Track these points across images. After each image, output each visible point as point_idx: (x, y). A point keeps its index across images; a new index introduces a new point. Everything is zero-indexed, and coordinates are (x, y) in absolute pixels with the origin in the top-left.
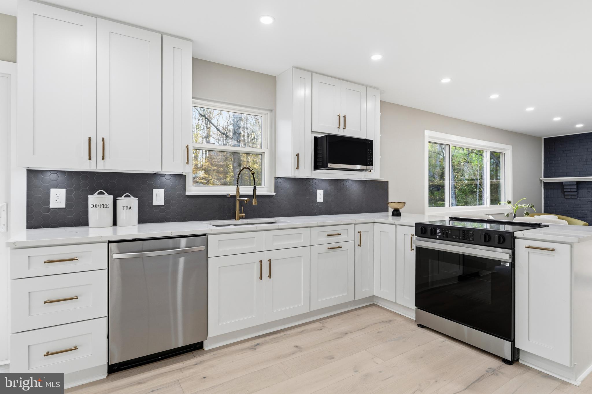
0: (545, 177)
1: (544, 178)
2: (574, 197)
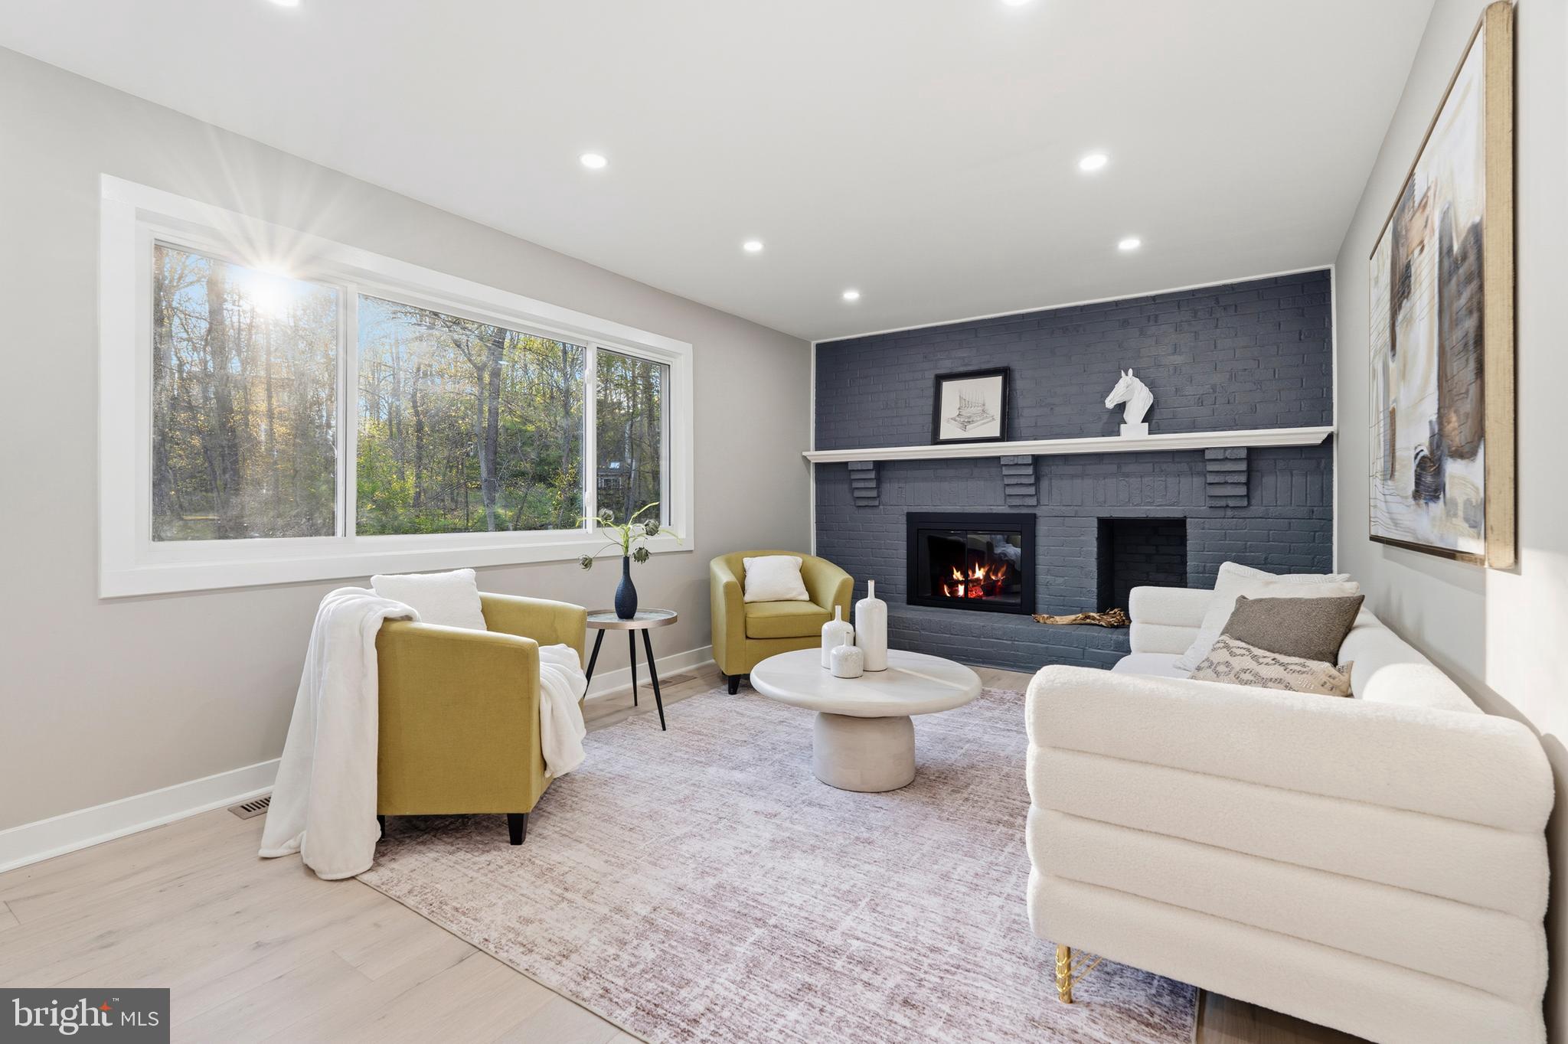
1: (815, 450)
2: (871, 503)
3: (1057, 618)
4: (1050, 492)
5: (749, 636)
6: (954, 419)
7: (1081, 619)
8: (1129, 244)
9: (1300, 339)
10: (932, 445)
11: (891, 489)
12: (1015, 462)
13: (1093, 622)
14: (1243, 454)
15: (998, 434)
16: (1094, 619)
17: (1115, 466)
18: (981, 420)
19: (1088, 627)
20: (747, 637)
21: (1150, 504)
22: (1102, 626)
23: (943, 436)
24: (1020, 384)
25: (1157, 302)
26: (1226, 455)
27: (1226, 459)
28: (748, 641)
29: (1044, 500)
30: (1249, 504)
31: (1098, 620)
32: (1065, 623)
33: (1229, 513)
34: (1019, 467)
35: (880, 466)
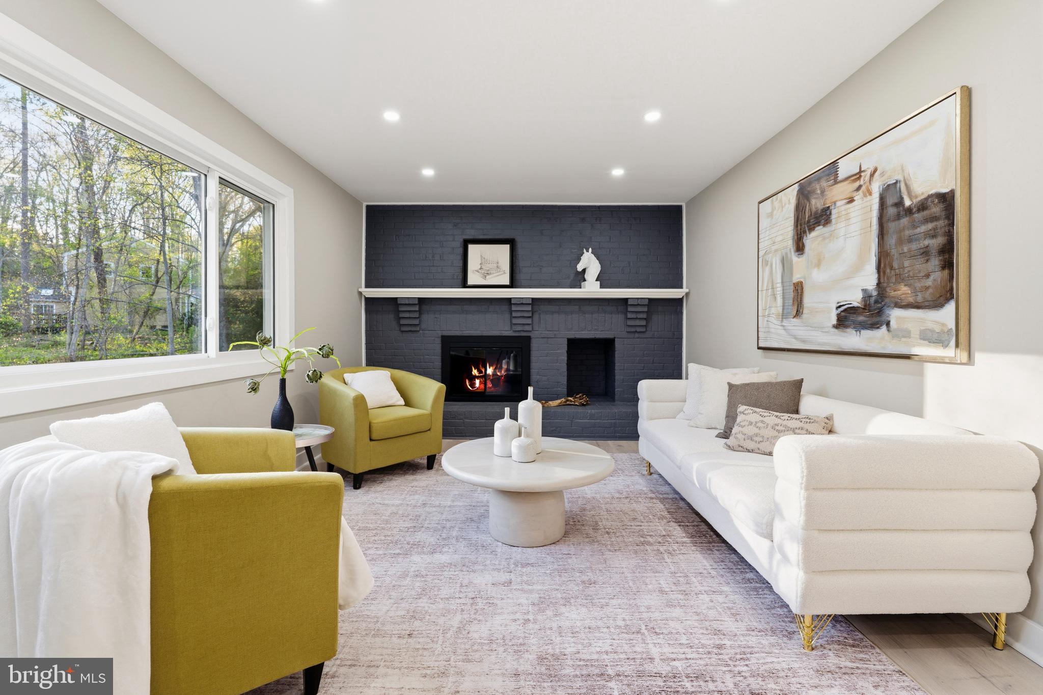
0: (367, 286)
1: (366, 288)
2: (413, 329)
3: (550, 402)
4: (540, 322)
5: (374, 437)
6: (478, 271)
7: (564, 402)
8: (618, 173)
9: (669, 241)
10: (462, 288)
11: (429, 319)
12: (521, 302)
13: (571, 403)
14: (646, 302)
15: (508, 283)
16: (571, 401)
17: (578, 307)
18: (496, 273)
19: (568, 406)
20: (371, 440)
21: (596, 330)
22: (576, 405)
23: (470, 282)
24: (520, 251)
25: (601, 210)
26: (638, 302)
27: (638, 305)
28: (373, 442)
29: (536, 328)
30: (646, 330)
31: (574, 402)
32: (555, 405)
33: (637, 335)
34: (523, 306)
35: (422, 301)
